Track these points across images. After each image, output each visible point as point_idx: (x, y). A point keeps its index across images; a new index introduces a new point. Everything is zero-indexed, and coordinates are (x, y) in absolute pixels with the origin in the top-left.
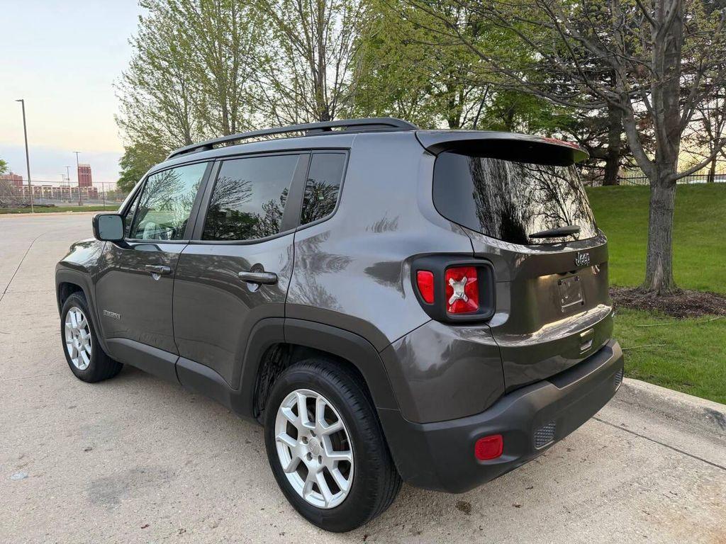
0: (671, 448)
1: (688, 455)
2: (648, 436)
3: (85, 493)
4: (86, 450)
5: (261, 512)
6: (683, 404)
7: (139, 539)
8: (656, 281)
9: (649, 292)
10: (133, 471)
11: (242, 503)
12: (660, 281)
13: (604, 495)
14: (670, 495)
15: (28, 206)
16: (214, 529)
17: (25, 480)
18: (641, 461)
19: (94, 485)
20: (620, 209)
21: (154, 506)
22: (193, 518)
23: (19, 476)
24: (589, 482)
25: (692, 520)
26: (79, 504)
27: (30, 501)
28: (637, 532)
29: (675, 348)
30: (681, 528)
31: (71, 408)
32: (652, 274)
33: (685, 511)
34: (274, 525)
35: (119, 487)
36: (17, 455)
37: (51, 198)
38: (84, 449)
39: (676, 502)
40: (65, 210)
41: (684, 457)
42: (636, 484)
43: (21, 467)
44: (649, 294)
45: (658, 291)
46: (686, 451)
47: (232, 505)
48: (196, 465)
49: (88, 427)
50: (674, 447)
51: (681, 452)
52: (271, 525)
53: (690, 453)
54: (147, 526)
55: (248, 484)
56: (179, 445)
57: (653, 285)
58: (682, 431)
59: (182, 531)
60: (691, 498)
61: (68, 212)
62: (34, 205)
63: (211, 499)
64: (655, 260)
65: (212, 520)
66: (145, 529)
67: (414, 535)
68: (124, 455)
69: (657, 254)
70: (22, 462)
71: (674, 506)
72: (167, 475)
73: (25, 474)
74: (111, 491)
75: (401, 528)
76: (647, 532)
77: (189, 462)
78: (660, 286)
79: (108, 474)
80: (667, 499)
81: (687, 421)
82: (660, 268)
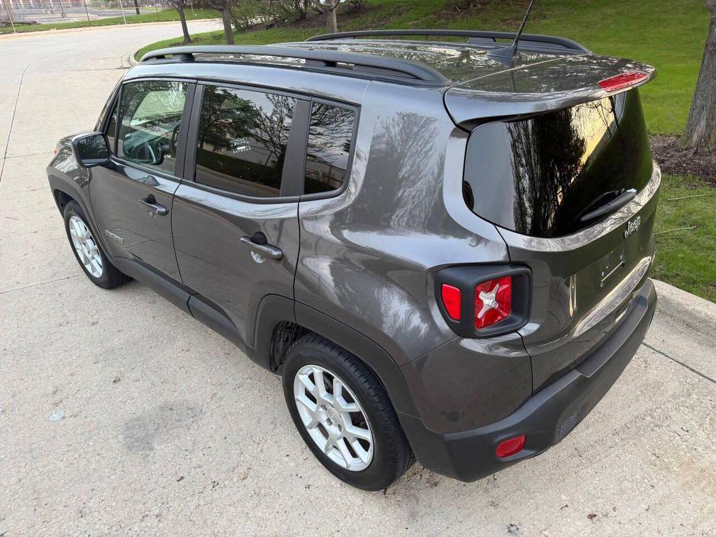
0: (687, 367)
1: (704, 377)
2: (666, 352)
3: (120, 437)
4: (114, 382)
5: (286, 459)
6: (707, 316)
7: (177, 494)
8: (695, 138)
9: (686, 149)
10: (162, 408)
11: (268, 448)
12: (700, 138)
13: (616, 433)
14: (682, 433)
15: (8, 24)
16: (244, 481)
17: (63, 422)
18: (657, 386)
19: (128, 427)
20: (664, 16)
21: (186, 453)
22: (224, 468)
23: (56, 417)
24: (602, 415)
25: (700, 465)
26: (117, 452)
27: (71, 448)
28: (646, 481)
29: (706, 233)
30: (688, 475)
31: (94, 324)
32: (692, 130)
33: (694, 452)
34: (299, 475)
35: (151, 428)
36: (50, 389)
37: (31, 8)
38: (113, 380)
39: (687, 441)
40: (48, 28)
41: (700, 380)
42: (649, 418)
43: (56, 404)
44: (685, 152)
45: (695, 149)
46: (703, 372)
47: (259, 450)
48: (221, 399)
49: (112, 351)
50: (691, 367)
51: (698, 373)
52: (297, 475)
53: (706, 375)
54: (182, 478)
55: (272, 423)
56: (202, 372)
57: (691, 142)
58: (701, 344)
59: (215, 484)
60: (702, 435)
61: (52, 31)
62: (14, 23)
63: (238, 443)
64: (699, 113)
65: (242, 470)
66: (180, 482)
67: (431, 487)
68: (151, 388)
69: (702, 107)
70: (57, 398)
71: (684, 447)
72: (194, 412)
73: (62, 414)
74: (144, 434)
75: (418, 478)
76: (655, 481)
77: (214, 395)
78: (699, 144)
79: (139, 413)
80: (678, 438)
81: (708, 334)
82: (703, 123)
